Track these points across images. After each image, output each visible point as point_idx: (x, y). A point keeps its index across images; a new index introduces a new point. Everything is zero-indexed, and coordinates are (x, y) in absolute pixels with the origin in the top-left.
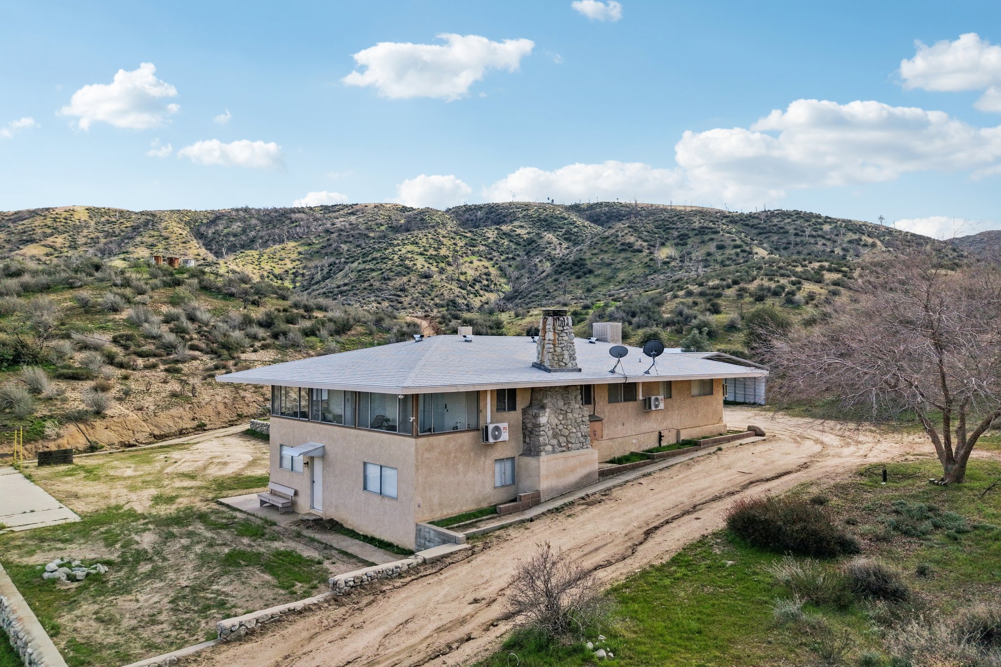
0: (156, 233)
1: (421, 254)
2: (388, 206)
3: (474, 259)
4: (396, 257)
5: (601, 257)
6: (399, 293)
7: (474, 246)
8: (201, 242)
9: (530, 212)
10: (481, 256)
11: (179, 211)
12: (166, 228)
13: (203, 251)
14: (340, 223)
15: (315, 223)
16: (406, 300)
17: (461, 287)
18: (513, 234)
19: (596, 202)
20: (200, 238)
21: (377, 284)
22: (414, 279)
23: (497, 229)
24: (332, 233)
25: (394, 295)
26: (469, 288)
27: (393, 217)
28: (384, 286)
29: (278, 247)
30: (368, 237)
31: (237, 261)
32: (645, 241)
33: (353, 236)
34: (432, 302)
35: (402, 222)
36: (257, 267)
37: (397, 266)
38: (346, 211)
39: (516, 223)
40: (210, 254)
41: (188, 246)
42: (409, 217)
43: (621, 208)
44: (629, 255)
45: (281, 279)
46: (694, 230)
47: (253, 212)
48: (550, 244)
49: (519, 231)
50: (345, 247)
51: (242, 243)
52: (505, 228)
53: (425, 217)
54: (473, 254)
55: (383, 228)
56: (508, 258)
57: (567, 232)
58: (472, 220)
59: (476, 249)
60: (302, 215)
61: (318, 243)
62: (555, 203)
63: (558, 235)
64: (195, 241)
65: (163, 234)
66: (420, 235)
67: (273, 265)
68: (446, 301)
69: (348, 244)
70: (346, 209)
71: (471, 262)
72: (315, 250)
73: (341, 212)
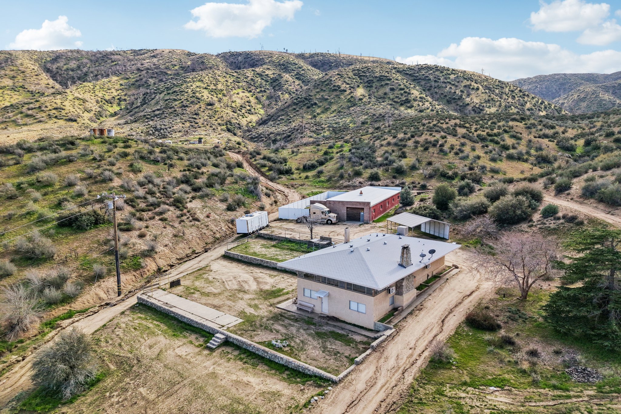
0: (15, 68)
1: (206, 88)
2: (179, 51)
3: (240, 91)
4: (190, 90)
5: (322, 94)
6: (195, 116)
7: (239, 82)
8: (48, 74)
9: (274, 59)
10: (244, 89)
11: (28, 51)
12: (22, 64)
13: (51, 82)
14: (147, 63)
15: (129, 63)
16: (200, 121)
17: (233, 112)
18: (263, 74)
19: (314, 52)
20: (47, 72)
21: (179, 110)
22: (203, 106)
23: (253, 70)
24: (142, 71)
25: (192, 118)
26: (238, 112)
27: (182, 60)
28: (184, 111)
29: (105, 80)
30: (167, 74)
31: (79, 90)
32: (348, 84)
33: (156, 73)
34: (217, 122)
35: (189, 63)
36: (93, 95)
37: (191, 97)
38: (149, 54)
39: (265, 66)
40: (56, 84)
41: (40, 77)
42: (193, 60)
43: (331, 58)
44: (338, 93)
45: (111, 103)
46: (376, 77)
47: (83, 53)
48: (287, 81)
49: (267, 72)
50: (151, 81)
51: (79, 76)
52: (258, 70)
53: (204, 61)
54: (239, 88)
55: (176, 68)
56: (261, 91)
57: (298, 74)
58: (235, 63)
59: (241, 84)
60: (119, 57)
61: (133, 77)
62: (288, 52)
63: (292, 75)
64: (44, 74)
65: (20, 69)
66: (204, 75)
67: (104, 93)
68: (225, 121)
69: (154, 79)
70: (149, 53)
71: (238, 94)
72: (131, 82)
73: (146, 55)
